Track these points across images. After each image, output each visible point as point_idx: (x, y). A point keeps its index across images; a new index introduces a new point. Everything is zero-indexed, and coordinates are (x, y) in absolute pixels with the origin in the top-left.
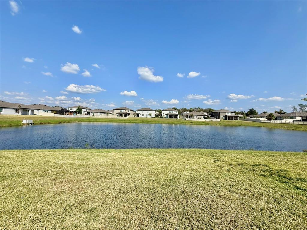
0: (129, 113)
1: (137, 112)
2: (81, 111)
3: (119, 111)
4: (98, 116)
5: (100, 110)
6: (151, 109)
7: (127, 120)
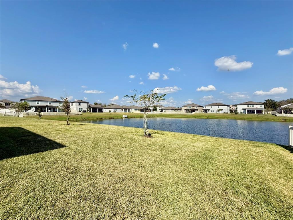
0: (197, 109)
1: (206, 108)
2: (157, 108)
3: (186, 108)
4: (168, 112)
5: (171, 107)
6: (223, 103)
7: (192, 116)
